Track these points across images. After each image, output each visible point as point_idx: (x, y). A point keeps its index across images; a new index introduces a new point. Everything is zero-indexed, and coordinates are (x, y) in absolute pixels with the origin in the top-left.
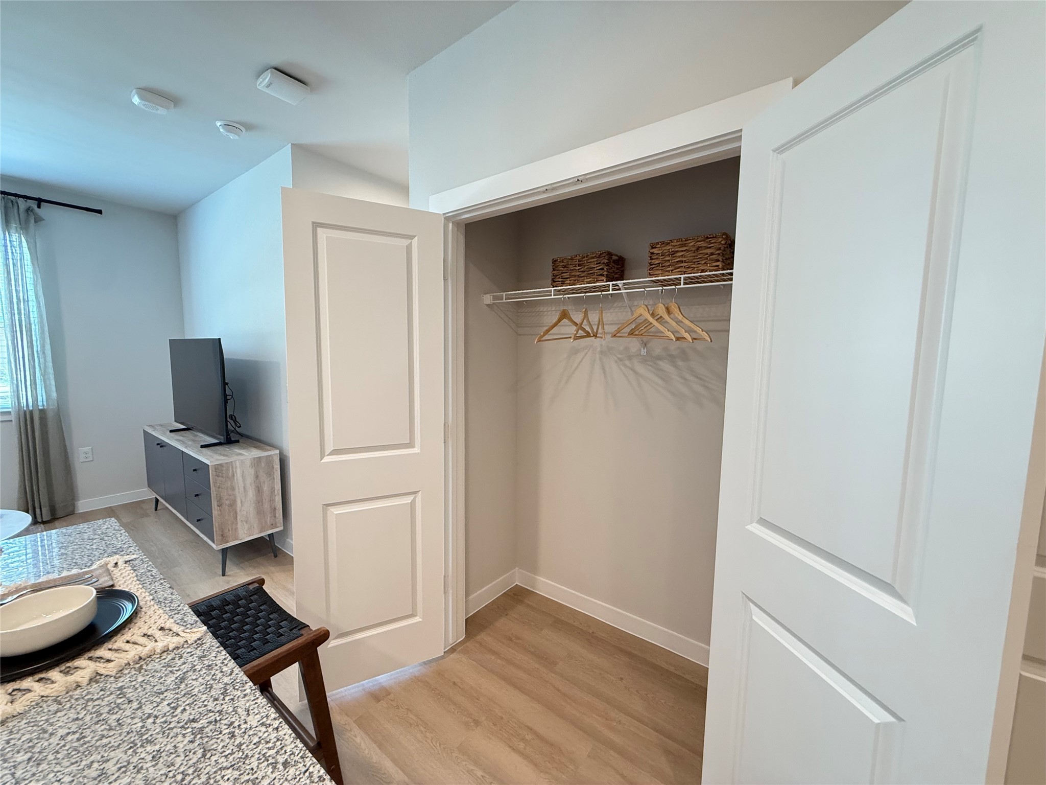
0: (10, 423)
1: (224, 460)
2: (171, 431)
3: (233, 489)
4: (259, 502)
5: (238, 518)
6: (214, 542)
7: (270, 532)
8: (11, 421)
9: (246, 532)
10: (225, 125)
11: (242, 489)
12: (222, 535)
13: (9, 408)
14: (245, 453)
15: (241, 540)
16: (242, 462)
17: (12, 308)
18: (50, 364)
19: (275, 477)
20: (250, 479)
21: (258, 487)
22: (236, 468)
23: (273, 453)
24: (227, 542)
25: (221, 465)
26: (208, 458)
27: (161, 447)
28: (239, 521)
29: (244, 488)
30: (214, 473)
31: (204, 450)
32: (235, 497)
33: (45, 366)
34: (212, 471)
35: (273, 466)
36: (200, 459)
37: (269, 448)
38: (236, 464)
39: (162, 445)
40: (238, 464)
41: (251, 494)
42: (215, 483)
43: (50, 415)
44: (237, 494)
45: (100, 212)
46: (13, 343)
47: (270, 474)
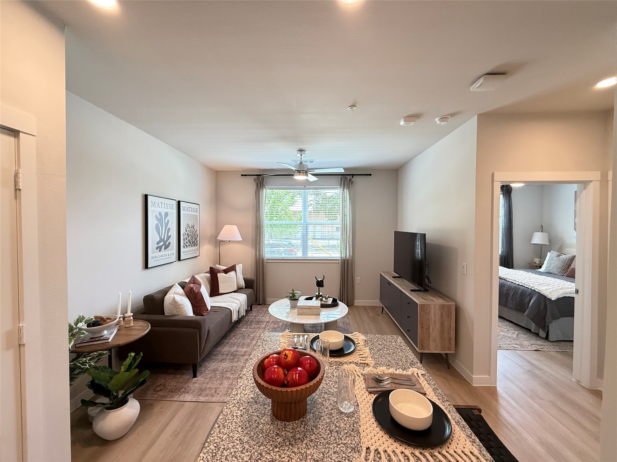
0: (338, 264)
1: (425, 302)
2: (393, 277)
3: (429, 320)
4: (442, 332)
5: (430, 338)
6: (417, 347)
7: (447, 352)
8: (339, 263)
9: (434, 347)
10: (441, 119)
11: (433, 321)
12: (422, 345)
13: (339, 258)
14: (435, 300)
15: (431, 351)
16: (435, 305)
17: (343, 218)
18: (351, 241)
19: (452, 319)
20: (438, 317)
21: (442, 322)
22: (431, 308)
23: (452, 304)
24: (424, 350)
25: (424, 305)
26: (416, 298)
27: (389, 285)
28: (431, 340)
29: (435, 321)
30: (420, 309)
31: (412, 292)
32: (430, 325)
33: (350, 242)
34: (419, 307)
35: (451, 312)
36: (413, 299)
37: (450, 300)
38: (431, 306)
39: (390, 284)
40: (432, 307)
41: (438, 325)
42: (420, 314)
43: (350, 262)
44: (431, 324)
45: (370, 175)
46: (342, 233)
47: (449, 316)
